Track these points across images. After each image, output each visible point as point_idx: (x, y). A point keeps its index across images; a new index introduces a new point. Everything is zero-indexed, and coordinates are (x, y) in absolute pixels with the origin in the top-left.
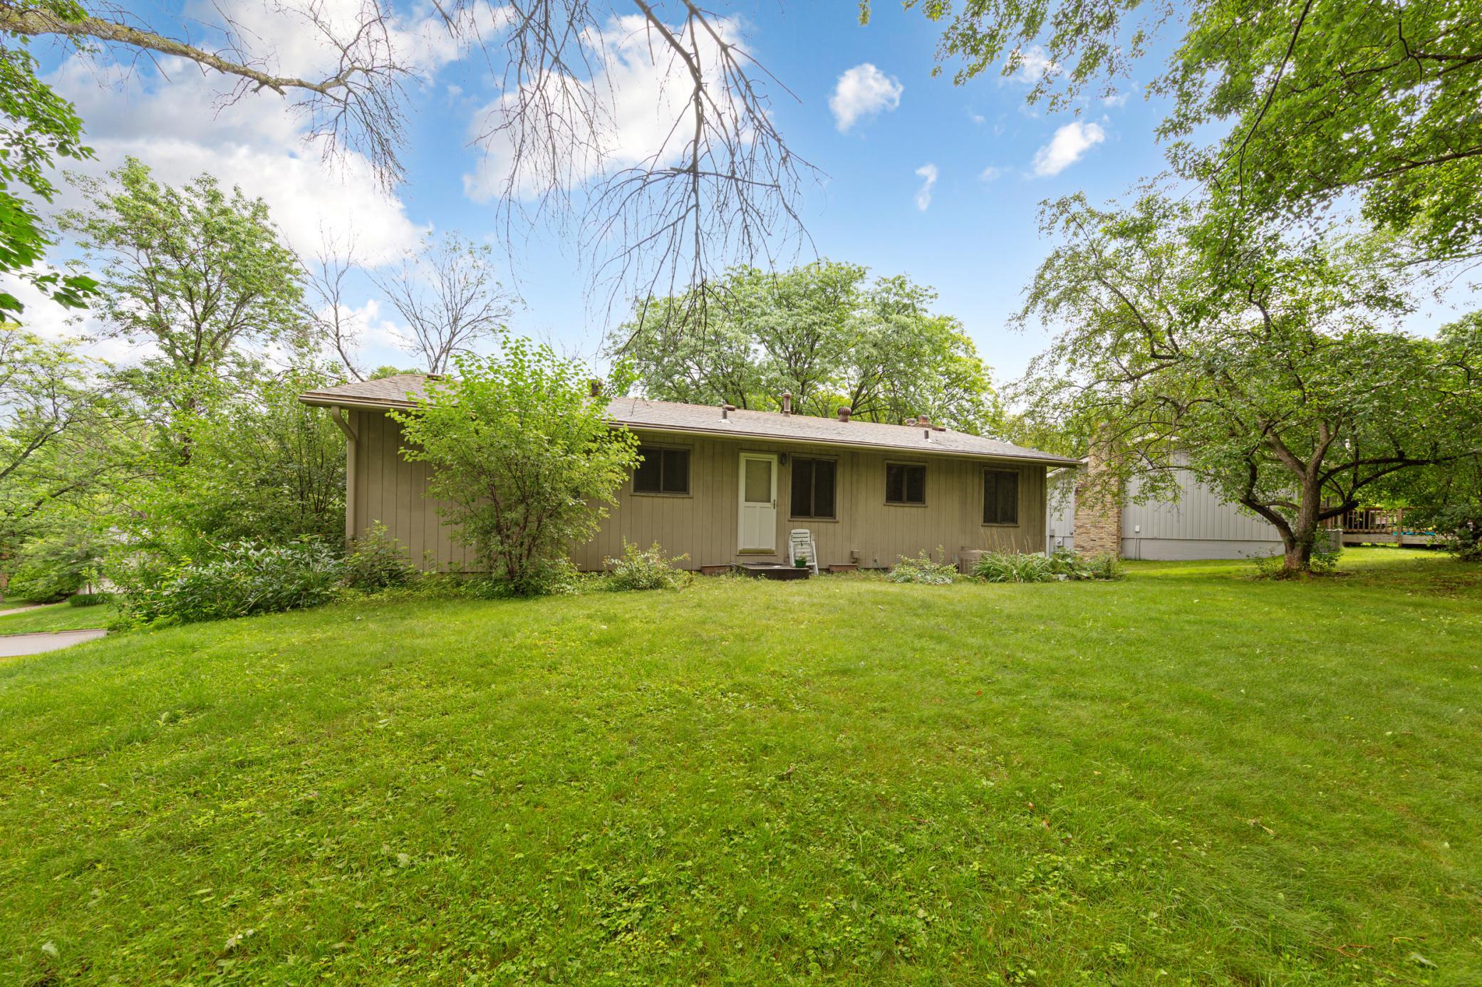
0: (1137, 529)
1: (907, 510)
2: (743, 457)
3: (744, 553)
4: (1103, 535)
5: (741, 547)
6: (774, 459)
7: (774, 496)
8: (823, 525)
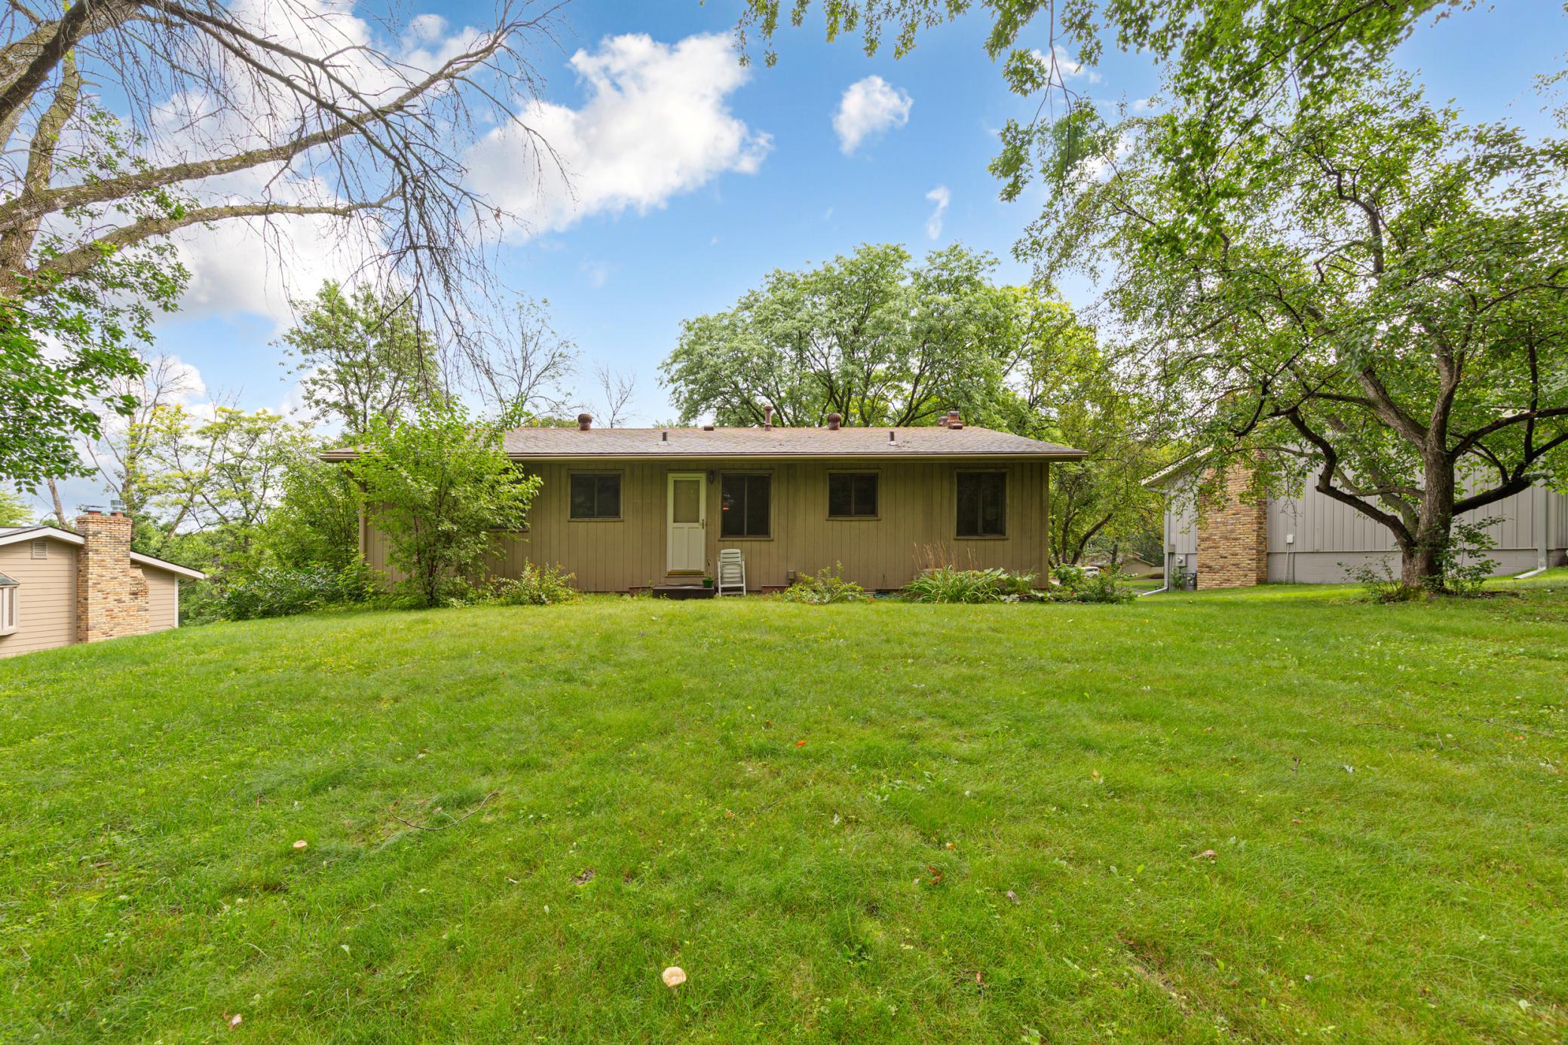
0: (1290, 538)
1: (856, 524)
2: (672, 477)
3: (673, 575)
4: (1237, 550)
5: (670, 569)
6: (702, 478)
7: (703, 515)
8: (756, 545)
